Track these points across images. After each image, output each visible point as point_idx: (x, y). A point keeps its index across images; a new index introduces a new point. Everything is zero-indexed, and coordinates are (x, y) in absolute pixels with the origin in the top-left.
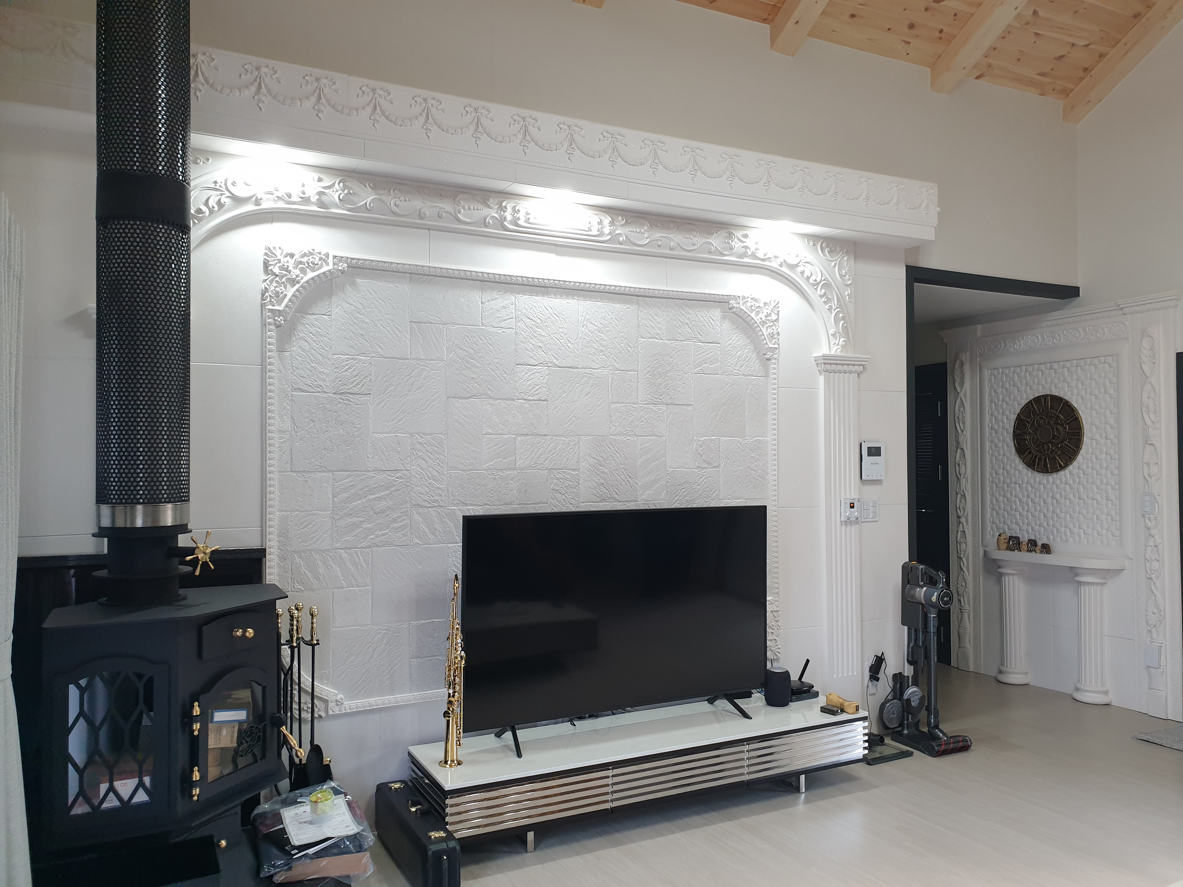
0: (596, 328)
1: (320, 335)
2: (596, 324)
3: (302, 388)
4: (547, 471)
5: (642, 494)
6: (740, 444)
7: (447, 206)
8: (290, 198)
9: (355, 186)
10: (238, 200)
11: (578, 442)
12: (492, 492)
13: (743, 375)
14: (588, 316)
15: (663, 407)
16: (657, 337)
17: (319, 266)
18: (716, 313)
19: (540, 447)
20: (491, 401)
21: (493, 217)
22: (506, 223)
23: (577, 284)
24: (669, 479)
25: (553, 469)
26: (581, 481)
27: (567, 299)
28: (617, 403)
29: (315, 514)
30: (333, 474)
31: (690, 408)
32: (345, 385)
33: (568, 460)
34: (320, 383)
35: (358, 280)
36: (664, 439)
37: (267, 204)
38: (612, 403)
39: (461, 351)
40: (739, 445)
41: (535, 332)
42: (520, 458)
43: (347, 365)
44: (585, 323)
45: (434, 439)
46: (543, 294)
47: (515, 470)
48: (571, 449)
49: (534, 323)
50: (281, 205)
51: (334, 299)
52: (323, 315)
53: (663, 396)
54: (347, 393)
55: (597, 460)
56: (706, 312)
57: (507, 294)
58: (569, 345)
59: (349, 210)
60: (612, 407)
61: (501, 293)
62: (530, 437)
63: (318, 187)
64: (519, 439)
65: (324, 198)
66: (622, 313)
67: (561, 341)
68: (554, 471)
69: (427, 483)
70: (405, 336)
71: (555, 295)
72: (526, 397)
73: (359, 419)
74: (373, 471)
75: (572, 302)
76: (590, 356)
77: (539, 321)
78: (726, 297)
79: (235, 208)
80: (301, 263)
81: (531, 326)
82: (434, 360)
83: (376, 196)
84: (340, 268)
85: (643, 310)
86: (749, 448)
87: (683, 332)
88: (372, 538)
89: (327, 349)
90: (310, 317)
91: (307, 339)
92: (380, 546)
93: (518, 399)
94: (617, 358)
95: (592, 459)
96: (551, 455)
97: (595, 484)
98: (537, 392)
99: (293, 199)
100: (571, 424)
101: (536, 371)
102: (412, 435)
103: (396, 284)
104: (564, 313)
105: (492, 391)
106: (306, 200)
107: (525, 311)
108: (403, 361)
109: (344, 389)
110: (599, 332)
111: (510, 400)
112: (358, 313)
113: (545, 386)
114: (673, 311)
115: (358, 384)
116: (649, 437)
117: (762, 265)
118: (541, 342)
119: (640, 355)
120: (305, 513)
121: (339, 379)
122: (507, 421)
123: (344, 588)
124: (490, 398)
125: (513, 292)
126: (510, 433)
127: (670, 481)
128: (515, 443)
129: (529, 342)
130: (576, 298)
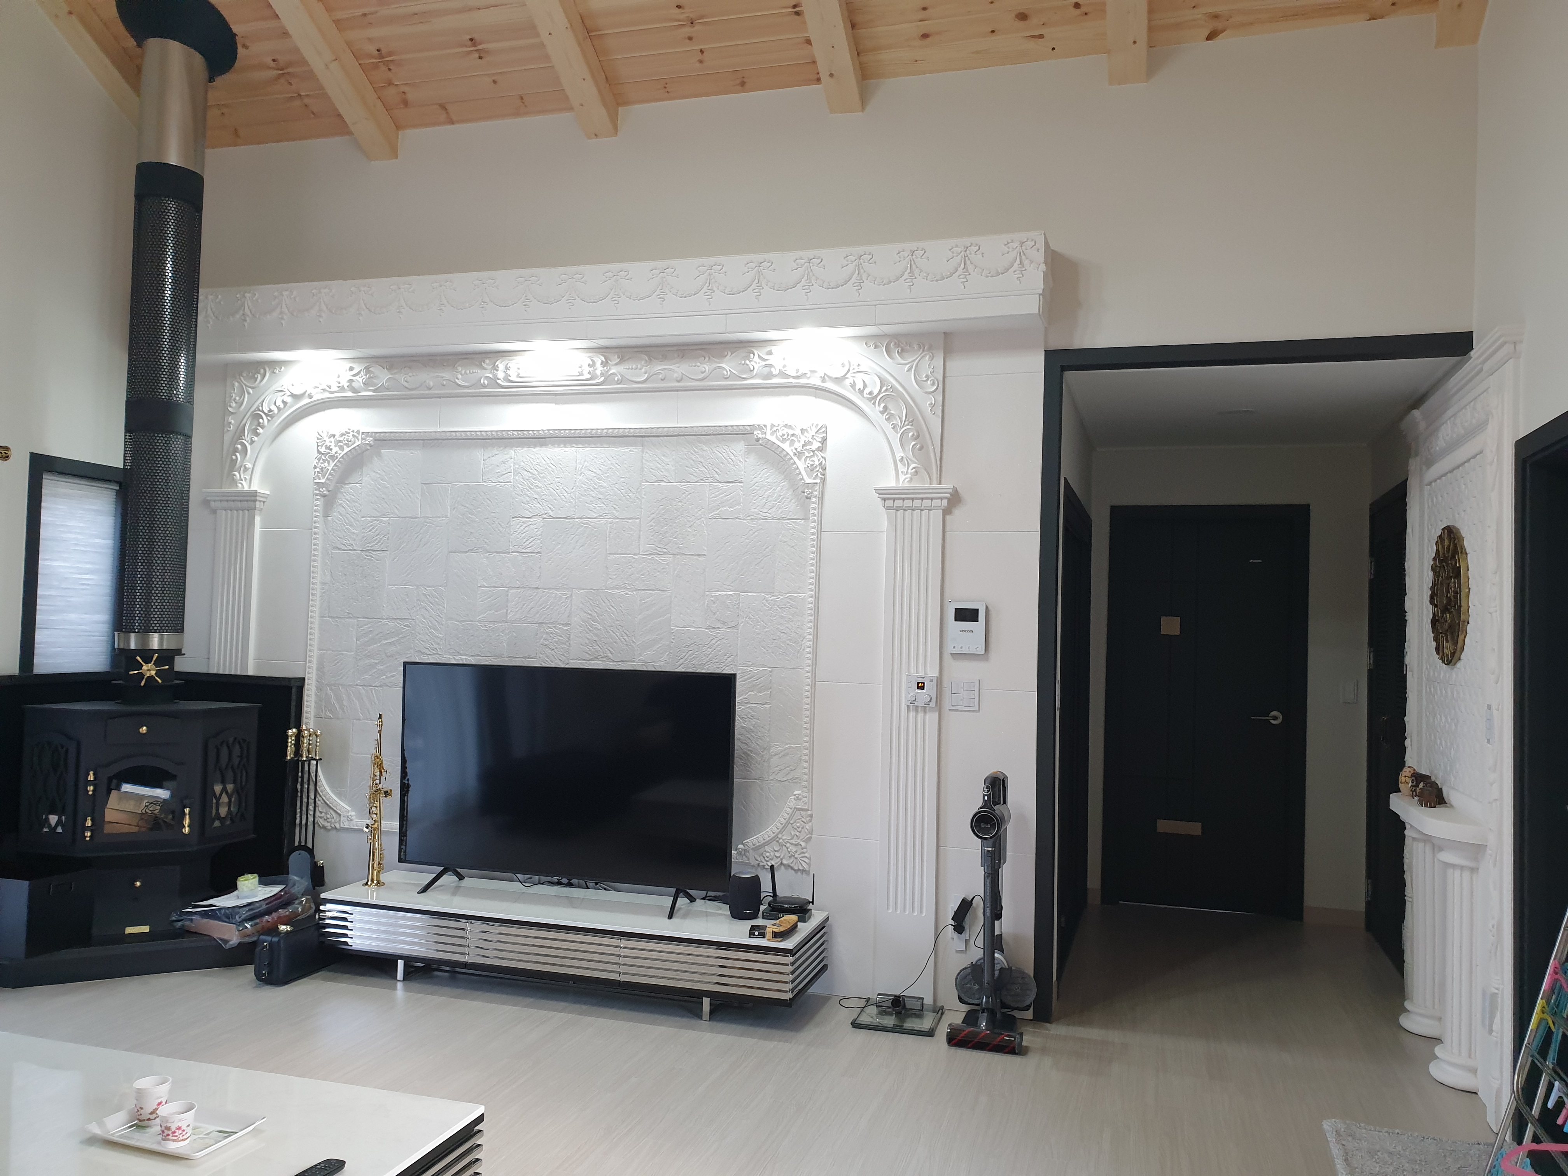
0: (595, 475)
1: (354, 501)
2: (595, 470)
3: (338, 546)
4: (537, 625)
5: (640, 655)
6: (766, 601)
7: (446, 375)
8: (330, 388)
9: (376, 370)
10: (296, 397)
11: (571, 596)
12: (484, 644)
13: (773, 518)
14: (586, 463)
15: (670, 558)
16: (664, 480)
17: (352, 443)
18: (739, 447)
19: (532, 600)
20: (487, 554)
21: (487, 378)
22: (499, 381)
23: (573, 432)
24: (673, 639)
25: (543, 623)
26: (571, 637)
27: (565, 447)
28: (615, 554)
29: (342, 654)
30: (357, 621)
31: (701, 558)
32: (369, 543)
33: (559, 614)
34: (351, 542)
35: (383, 451)
36: (669, 593)
37: (318, 396)
38: (609, 554)
39: (463, 508)
40: (764, 601)
41: (532, 484)
42: (511, 611)
43: (371, 525)
44: (583, 470)
45: (435, 591)
46: (541, 446)
47: (506, 622)
48: (562, 603)
49: (530, 475)
50: (327, 395)
51: (365, 469)
52: (356, 484)
53: (670, 545)
54: (370, 550)
55: (590, 615)
56: (725, 447)
57: (507, 449)
58: (566, 494)
59: (374, 391)
60: (609, 558)
61: (501, 449)
62: (523, 590)
63: (348, 375)
64: (511, 591)
65: (354, 384)
66: (624, 457)
67: (557, 491)
68: (544, 625)
69: (428, 632)
70: (417, 497)
71: (553, 445)
72: (519, 550)
73: (378, 573)
74: (387, 619)
75: (571, 451)
76: (587, 505)
77: (536, 473)
78: (748, 428)
79: (296, 403)
80: (340, 441)
81: (527, 478)
82: (439, 517)
83: (390, 376)
84: (367, 442)
85: (649, 452)
86: (778, 606)
87: (696, 472)
88: (383, 679)
89: (357, 512)
90: (347, 486)
91: (345, 505)
92: (390, 687)
93: (512, 552)
94: (617, 505)
95: (585, 614)
96: (542, 608)
97: (587, 641)
98: (530, 545)
99: (332, 390)
100: (564, 577)
101: (530, 523)
102: (418, 586)
103: (411, 451)
104: (561, 462)
105: (488, 545)
106: (342, 389)
107: (522, 464)
108: (413, 520)
109: (368, 546)
110: (598, 478)
111: (504, 553)
112: (382, 480)
113: (539, 538)
114: (683, 449)
115: (379, 542)
116: (651, 592)
117: (797, 383)
118: (537, 493)
119: (643, 500)
120: (337, 652)
121: (365, 538)
122: (501, 574)
123: (360, 720)
124: (487, 551)
125: (512, 446)
126: (502, 586)
127: (674, 641)
128: (508, 595)
129: (526, 494)
130: (574, 445)
